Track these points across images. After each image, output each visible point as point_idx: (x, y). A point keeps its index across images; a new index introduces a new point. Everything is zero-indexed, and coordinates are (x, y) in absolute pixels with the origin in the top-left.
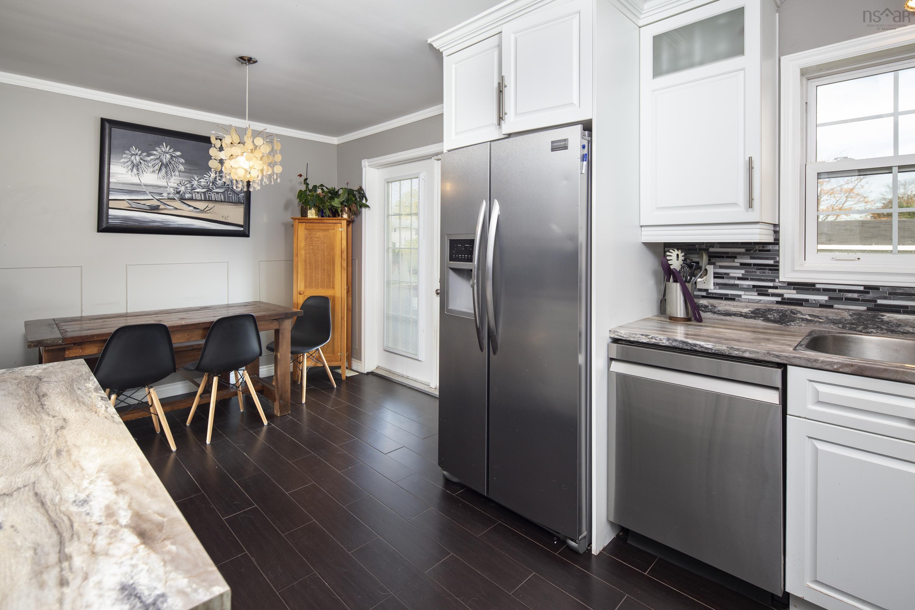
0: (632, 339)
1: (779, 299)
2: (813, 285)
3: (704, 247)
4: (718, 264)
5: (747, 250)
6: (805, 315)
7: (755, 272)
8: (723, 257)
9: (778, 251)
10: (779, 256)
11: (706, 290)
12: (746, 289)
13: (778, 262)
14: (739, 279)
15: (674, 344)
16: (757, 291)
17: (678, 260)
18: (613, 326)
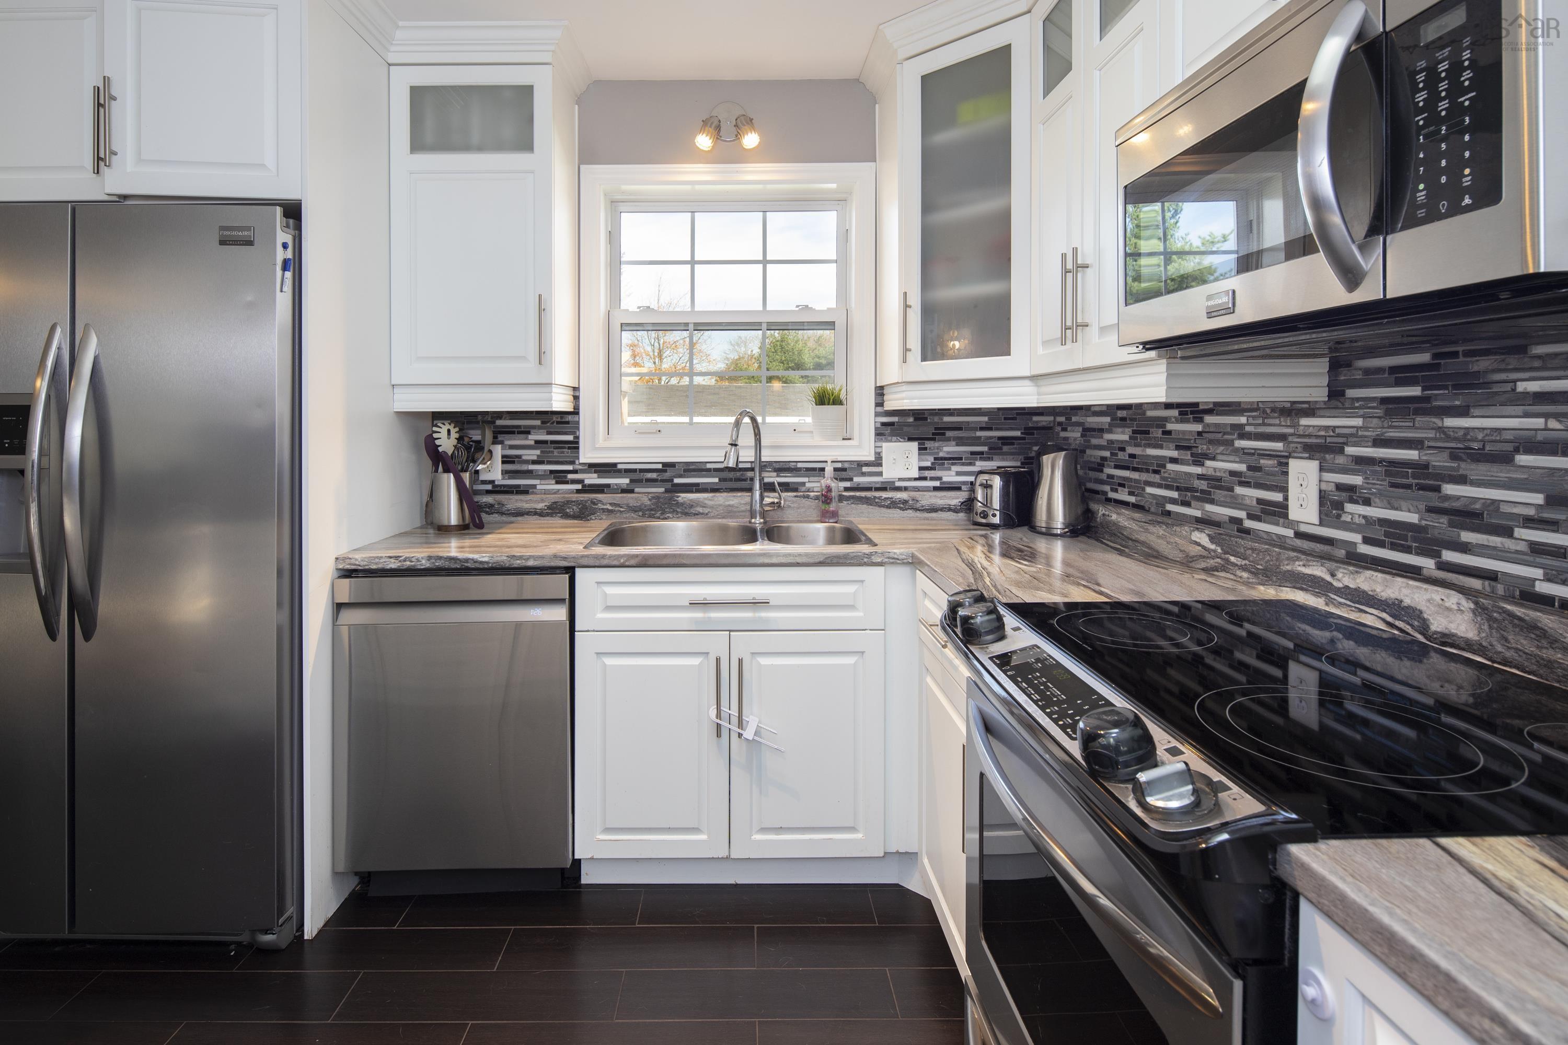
0: (374, 567)
1: (579, 487)
2: (615, 465)
3: (489, 419)
4: (508, 443)
5: (543, 423)
6: (605, 504)
7: (553, 452)
8: (513, 433)
9: (578, 423)
10: (578, 428)
11: (492, 482)
12: (542, 476)
13: (578, 438)
14: (534, 462)
15: (437, 564)
16: (554, 478)
17: (449, 438)
18: (343, 551)
